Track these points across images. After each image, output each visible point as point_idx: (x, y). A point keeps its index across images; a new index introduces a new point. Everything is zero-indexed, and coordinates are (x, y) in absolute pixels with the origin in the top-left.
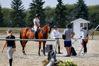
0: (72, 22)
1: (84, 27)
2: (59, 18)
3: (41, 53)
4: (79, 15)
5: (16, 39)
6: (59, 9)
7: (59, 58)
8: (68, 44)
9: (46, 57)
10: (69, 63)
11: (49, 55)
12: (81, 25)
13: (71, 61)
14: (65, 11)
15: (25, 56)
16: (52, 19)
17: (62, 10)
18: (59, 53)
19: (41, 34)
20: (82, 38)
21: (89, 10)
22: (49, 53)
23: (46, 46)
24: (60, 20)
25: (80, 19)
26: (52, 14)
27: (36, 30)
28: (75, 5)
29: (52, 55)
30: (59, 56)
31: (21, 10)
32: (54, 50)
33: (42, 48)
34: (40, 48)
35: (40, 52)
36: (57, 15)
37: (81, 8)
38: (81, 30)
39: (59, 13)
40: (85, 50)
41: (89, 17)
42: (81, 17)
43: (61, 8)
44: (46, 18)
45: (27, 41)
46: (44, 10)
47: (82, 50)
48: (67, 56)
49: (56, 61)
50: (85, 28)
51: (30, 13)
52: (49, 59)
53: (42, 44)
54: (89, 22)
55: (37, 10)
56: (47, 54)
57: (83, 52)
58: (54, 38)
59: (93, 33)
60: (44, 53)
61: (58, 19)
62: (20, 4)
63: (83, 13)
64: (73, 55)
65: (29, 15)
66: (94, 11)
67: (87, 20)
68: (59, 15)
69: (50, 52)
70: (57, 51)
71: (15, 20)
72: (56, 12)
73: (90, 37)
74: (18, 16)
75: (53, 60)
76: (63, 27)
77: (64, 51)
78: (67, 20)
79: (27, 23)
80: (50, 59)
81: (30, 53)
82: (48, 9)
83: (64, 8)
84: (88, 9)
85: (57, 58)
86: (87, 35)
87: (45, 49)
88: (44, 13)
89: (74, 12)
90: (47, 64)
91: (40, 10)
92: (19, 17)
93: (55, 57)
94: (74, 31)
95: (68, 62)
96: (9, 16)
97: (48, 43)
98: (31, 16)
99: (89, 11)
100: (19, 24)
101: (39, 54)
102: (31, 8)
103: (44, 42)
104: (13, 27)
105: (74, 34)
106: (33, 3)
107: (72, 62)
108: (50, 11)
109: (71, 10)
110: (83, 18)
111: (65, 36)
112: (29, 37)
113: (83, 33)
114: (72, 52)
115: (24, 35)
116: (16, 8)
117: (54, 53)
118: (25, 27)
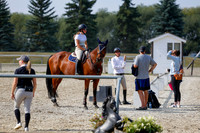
0: (150, 41)
1: (174, 50)
2: (124, 33)
3: (90, 104)
4: (164, 26)
5: (37, 74)
6: (125, 15)
7: (125, 113)
8: (143, 85)
9: (100, 112)
10: (145, 123)
11: (104, 107)
12: (170, 46)
13: (149, 118)
14: (137, 19)
15: (56, 108)
16: (110, 35)
17: (131, 17)
18: (126, 103)
19: (89, 65)
20: (171, 73)
21: (185, 16)
22: (105, 103)
23: (98, 90)
24: (127, 36)
25: (167, 34)
26: (110, 26)
27: (78, 57)
28: (156, 6)
29: (110, 107)
30: (125, 109)
31: (48, 18)
32: (115, 96)
33: (91, 94)
34: (86, 93)
35: (88, 101)
36: (121, 27)
37: (168, 12)
38: (168, 58)
39: (124, 24)
40: (178, 98)
41: (185, 32)
42: (169, 31)
43: (129, 12)
44: (99, 34)
45: (60, 80)
46: (94, 16)
47: (170, 98)
48: (140, 109)
49: (118, 118)
50: (177, 53)
51: (68, 22)
52: (105, 114)
53: (91, 84)
54: (185, 41)
55: (81, 16)
56: (100, 104)
57: (173, 100)
58: (115, 72)
59: (192, 63)
60: (95, 104)
61: (122, 35)
62: (48, 4)
63: (172, 22)
64: (153, 107)
65: (64, 26)
66: (193, 20)
67: (180, 36)
68: (125, 27)
69: (107, 101)
70: (122, 99)
71: (36, 37)
72: (119, 21)
73: (187, 71)
74: (42, 28)
75: (112, 116)
76: (133, 50)
77: (135, 99)
78: (140, 36)
79: (62, 42)
80: (108, 115)
81: (66, 103)
82: (104, 14)
83: (135, 12)
84: (182, 15)
85: (120, 113)
86: (181, 67)
87: (97, 95)
88: (95, 23)
89: (155, 21)
90: (101, 125)
91: (87, 18)
92: (45, 31)
93: (116, 112)
94: (155, 59)
95: (143, 121)
96: (24, 29)
97: (102, 83)
98: (68, 30)
99: (184, 19)
100: (44, 44)
101: (85, 104)
102: (69, 14)
103: (96, 82)
104: (33, 51)
105: (154, 65)
106: (72, 2)
107: (150, 122)
108: (107, 20)
109: (149, 17)
110: (173, 34)
111: (137, 68)
112: (66, 71)
113: (172, 63)
114: (152, 102)
115: (55, 66)
116: (39, 14)
117: (114, 103)
118: (57, 51)
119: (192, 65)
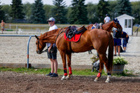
2: (101, 14)
4: (122, 11)
6: (102, 5)
16: (94, 15)
17: (104, 6)
25: (125, 15)
26: (94, 11)
31: (62, 7)
36: (100, 12)
37: (124, 3)
41: (132, 13)
43: (104, 4)
46: (86, 6)
54: (134, 18)
61: (100, 16)
63: (126, 9)
65: (70, 11)
66: (137, 7)
67: (130, 15)
72: (99, 8)
74: (59, 12)
82: (90, 5)
83: (107, 4)
92: (61, 14)
96: (50, 12)
98: (72, 13)
99: (132, 7)
100: (60, 20)
102: (73, 4)
108: (92, 8)
109: (114, 6)
119: (137, 30)
